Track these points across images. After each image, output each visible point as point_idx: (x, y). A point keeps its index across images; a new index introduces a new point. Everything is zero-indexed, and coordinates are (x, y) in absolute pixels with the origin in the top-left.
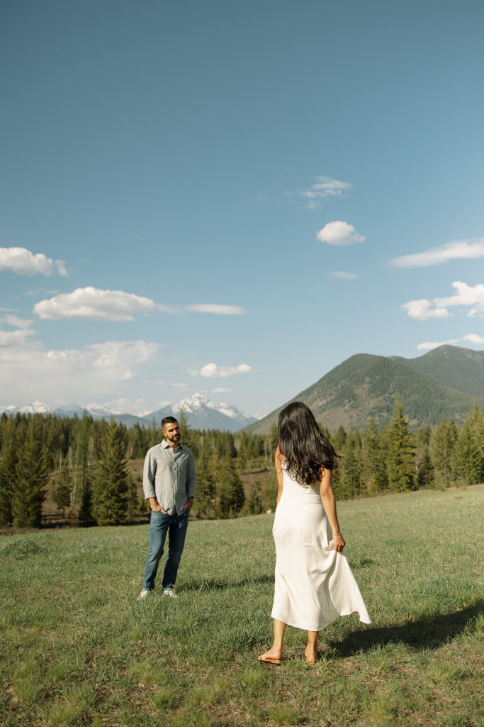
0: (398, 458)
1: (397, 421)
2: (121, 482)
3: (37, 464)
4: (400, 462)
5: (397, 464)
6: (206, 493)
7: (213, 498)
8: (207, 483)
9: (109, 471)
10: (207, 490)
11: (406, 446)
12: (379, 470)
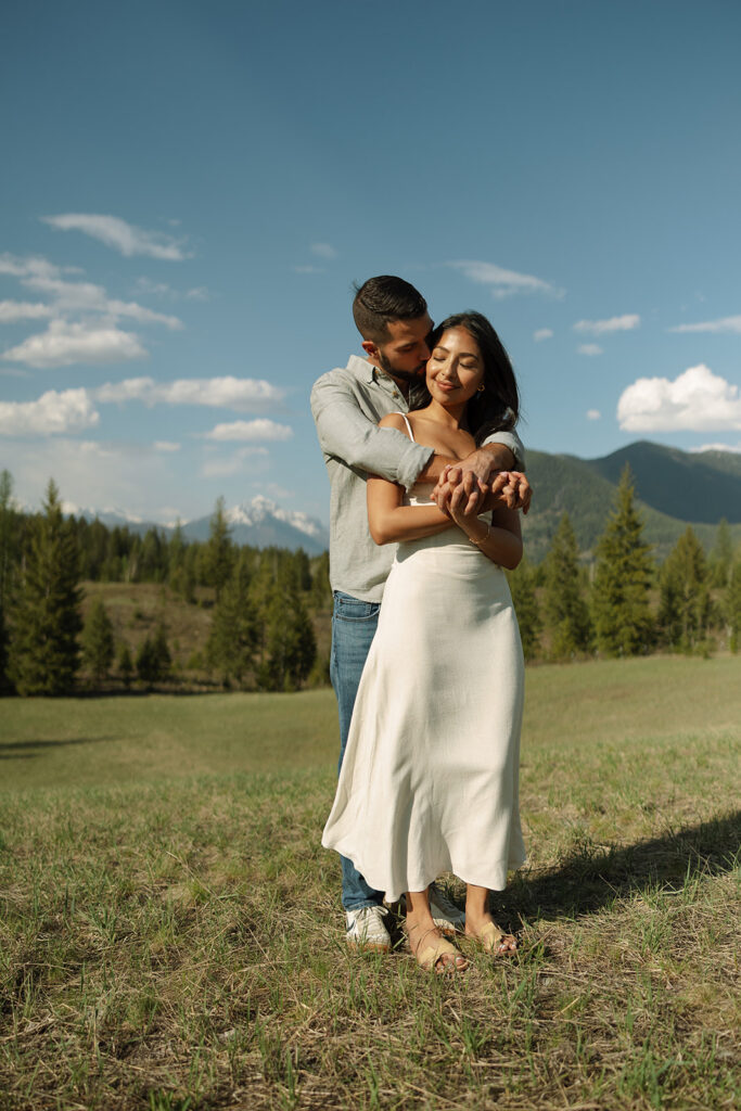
0: (618, 592)
1: (620, 520)
2: (66, 612)
4: (618, 600)
5: (615, 603)
6: (244, 643)
7: (256, 652)
8: (244, 624)
9: (42, 590)
10: (244, 638)
11: (635, 569)
12: (571, 614)
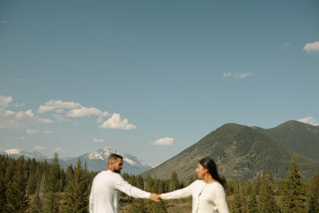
2: (84, 210)
3: (22, 193)
5: (291, 207)
9: (75, 201)
11: (299, 194)
